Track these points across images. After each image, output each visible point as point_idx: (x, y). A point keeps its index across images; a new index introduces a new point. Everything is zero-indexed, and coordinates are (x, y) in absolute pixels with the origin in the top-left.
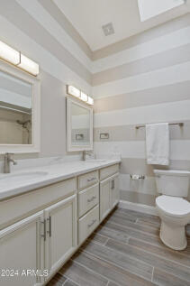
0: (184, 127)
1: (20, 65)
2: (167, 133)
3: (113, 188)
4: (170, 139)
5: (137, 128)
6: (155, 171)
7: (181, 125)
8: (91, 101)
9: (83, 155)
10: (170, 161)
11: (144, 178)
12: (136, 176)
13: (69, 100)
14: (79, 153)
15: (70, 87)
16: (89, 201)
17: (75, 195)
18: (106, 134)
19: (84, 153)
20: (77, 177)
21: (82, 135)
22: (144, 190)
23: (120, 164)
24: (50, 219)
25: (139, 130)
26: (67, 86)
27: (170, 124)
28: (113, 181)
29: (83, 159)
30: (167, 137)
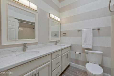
0: (100, 30)
1: (30, 7)
2: (92, 33)
3: (67, 57)
4: (93, 36)
5: (78, 31)
6: (86, 51)
7: (99, 29)
8: (59, 20)
9: (56, 43)
10: (93, 46)
11: (81, 53)
12: (78, 53)
13: (50, 20)
14: (54, 41)
15: (50, 14)
16: (56, 64)
17: (50, 62)
18: (65, 34)
19: (56, 42)
20: (51, 54)
21: (56, 34)
22: (81, 59)
23: (71, 46)
24: (38, 73)
25: (79, 32)
26: (49, 14)
27: (93, 29)
28: (67, 55)
29: (56, 44)
30: (92, 35)
